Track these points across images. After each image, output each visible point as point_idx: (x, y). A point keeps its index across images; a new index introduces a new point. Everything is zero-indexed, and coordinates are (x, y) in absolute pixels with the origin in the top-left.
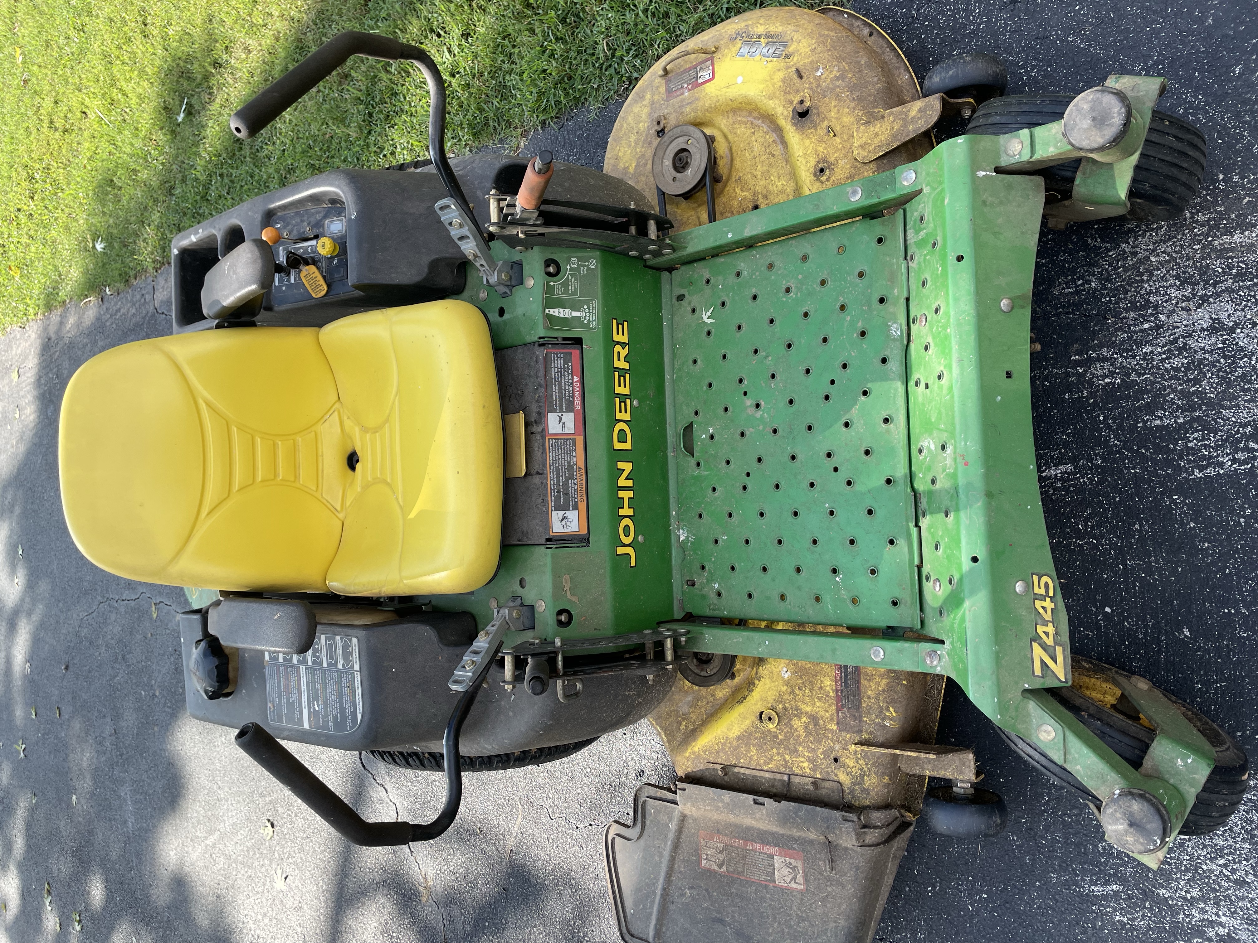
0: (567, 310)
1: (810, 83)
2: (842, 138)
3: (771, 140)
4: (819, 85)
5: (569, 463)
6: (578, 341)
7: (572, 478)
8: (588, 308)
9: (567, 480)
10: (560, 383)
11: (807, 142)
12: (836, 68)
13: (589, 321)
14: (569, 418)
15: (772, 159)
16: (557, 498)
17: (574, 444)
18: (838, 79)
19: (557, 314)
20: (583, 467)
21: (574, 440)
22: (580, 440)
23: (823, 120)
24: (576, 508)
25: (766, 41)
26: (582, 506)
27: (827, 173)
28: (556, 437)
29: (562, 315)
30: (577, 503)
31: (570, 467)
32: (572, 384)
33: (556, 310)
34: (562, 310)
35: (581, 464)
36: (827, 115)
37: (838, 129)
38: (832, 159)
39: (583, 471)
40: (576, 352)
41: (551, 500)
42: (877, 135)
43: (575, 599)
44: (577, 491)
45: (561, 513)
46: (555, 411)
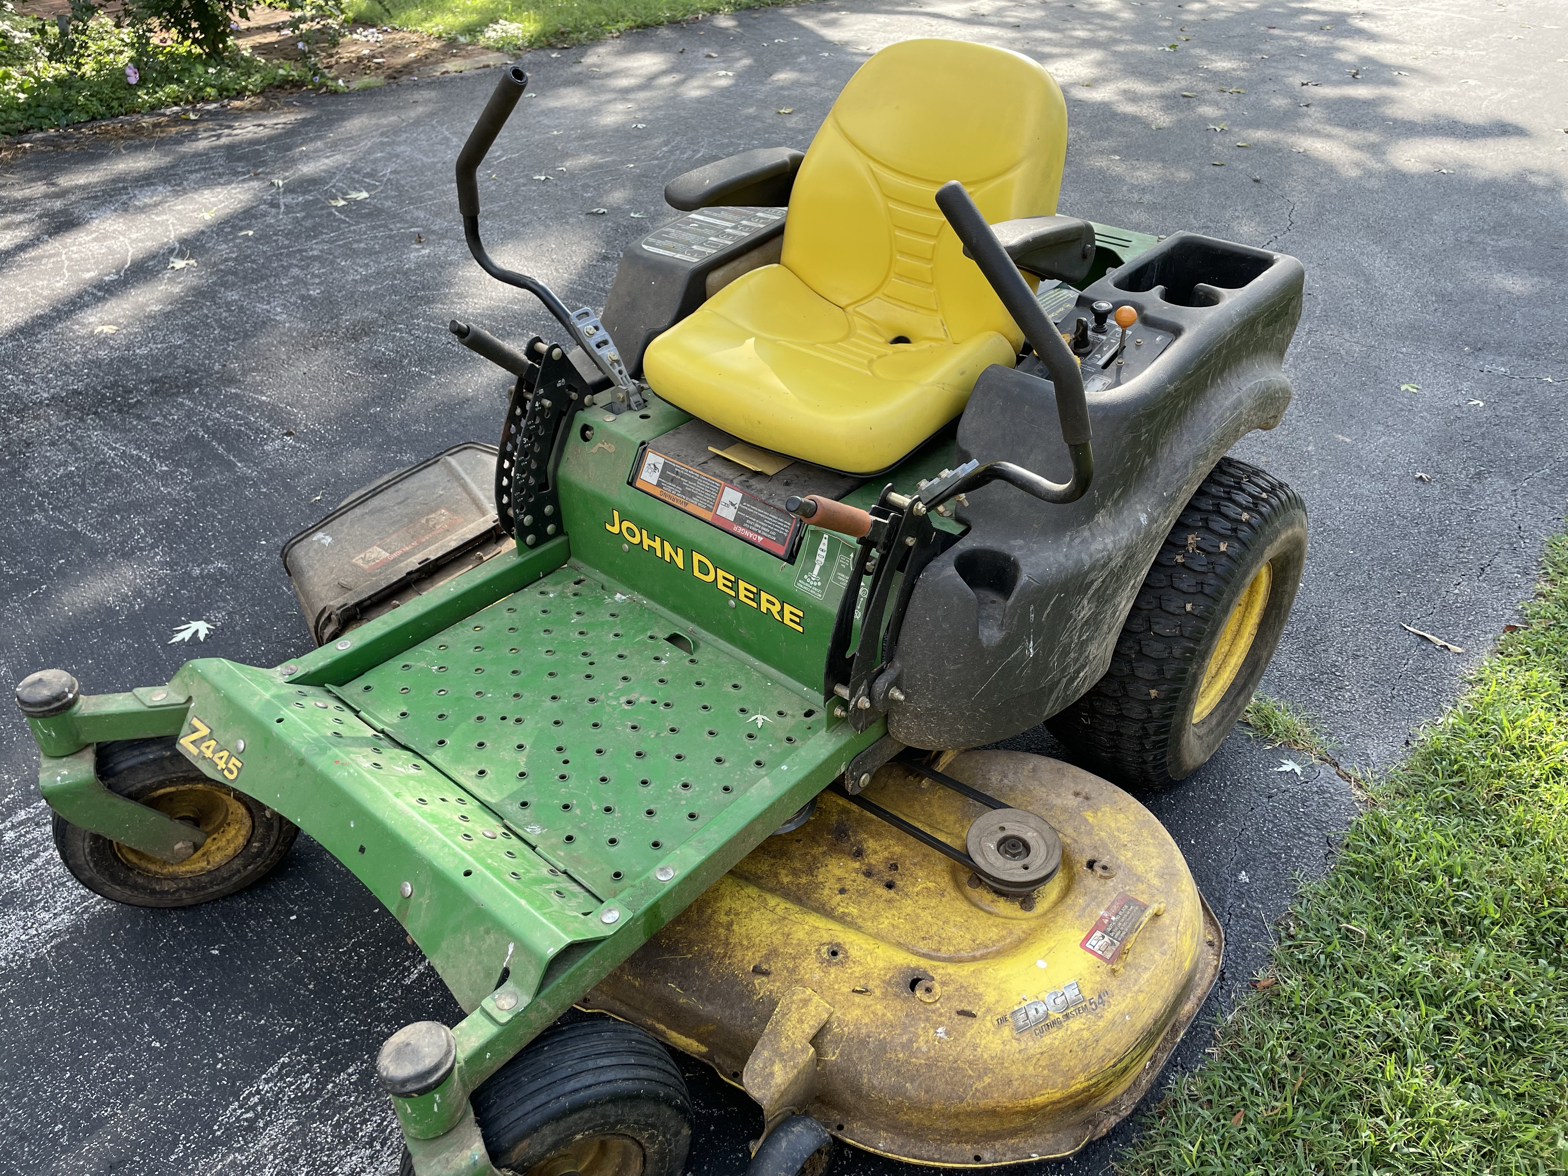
0: (823, 560)
1: (941, 1015)
2: (843, 994)
3: (944, 949)
4: (927, 1020)
5: (695, 495)
6: (791, 558)
7: (683, 493)
8: (817, 586)
9: (683, 486)
10: (762, 519)
11: (881, 964)
12: (924, 1049)
13: (805, 581)
14: (728, 513)
15: (923, 934)
16: (672, 469)
17: (708, 509)
18: (910, 1041)
19: (821, 546)
20: (686, 508)
21: (710, 510)
22: (708, 516)
23: (885, 995)
24: (659, 484)
25: (1052, 1018)
26: (657, 492)
27: (825, 956)
28: (720, 493)
29: (819, 552)
30: (661, 487)
31: (692, 495)
32: (757, 533)
33: (825, 548)
34: (824, 554)
35: (690, 508)
36: (885, 1003)
37: (858, 998)
38: (833, 970)
39: (682, 506)
40: (782, 551)
41: (674, 462)
42: (801, 1021)
43: (595, 450)
44: (671, 492)
45: (660, 467)
46: (741, 502)
